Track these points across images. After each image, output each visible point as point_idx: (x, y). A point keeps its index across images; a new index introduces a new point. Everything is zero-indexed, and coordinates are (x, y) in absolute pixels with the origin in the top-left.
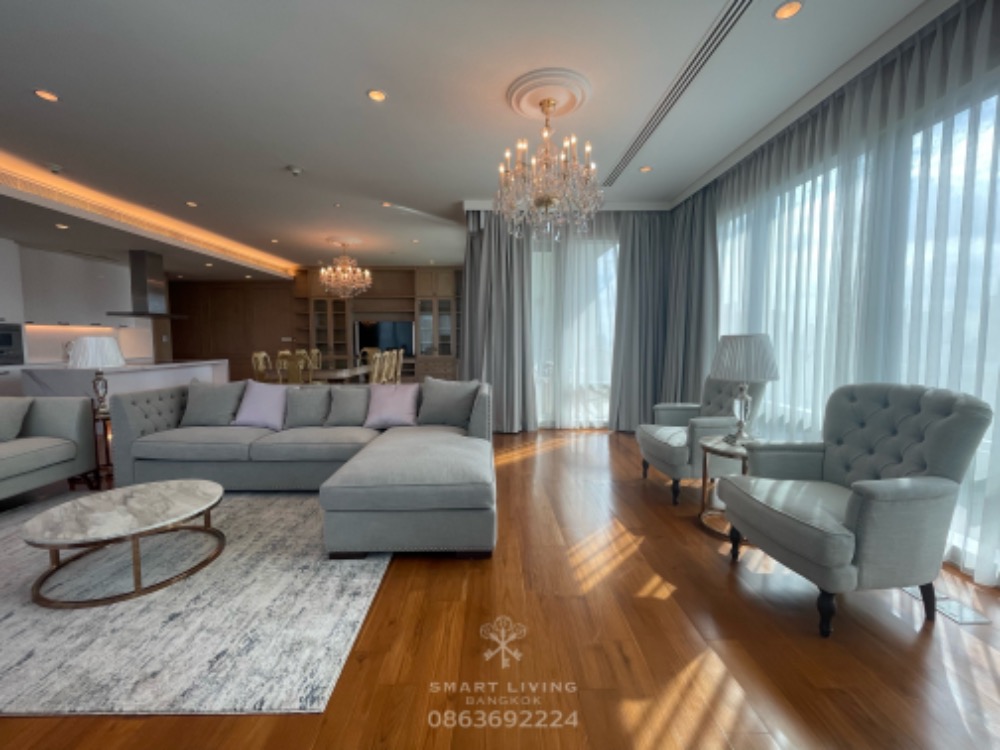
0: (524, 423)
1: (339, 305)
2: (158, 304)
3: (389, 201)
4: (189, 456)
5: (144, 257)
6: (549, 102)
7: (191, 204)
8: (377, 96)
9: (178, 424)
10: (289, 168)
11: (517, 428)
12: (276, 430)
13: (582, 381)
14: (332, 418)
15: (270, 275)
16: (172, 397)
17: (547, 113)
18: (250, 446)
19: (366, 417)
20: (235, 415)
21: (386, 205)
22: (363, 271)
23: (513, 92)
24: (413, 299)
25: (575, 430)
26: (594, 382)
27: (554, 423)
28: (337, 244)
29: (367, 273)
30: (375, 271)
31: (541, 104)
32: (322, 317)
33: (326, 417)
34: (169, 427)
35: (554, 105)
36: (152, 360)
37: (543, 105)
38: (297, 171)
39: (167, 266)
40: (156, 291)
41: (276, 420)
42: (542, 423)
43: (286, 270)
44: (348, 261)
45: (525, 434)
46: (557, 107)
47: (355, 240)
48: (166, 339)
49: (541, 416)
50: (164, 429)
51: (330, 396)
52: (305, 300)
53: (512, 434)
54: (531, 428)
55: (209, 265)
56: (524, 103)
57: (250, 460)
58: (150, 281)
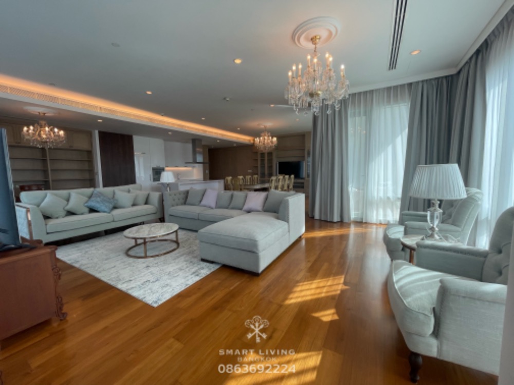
0: (342, 216)
1: (263, 154)
2: (200, 158)
3: (272, 103)
4: (182, 216)
5: (196, 141)
6: (316, 37)
7: (203, 119)
8: (238, 61)
9: (185, 203)
10: (225, 99)
11: (336, 218)
12: (212, 208)
13: (381, 194)
14: (231, 206)
15: (241, 143)
16: (184, 194)
17: (315, 44)
18: (199, 214)
19: (243, 206)
20: (201, 201)
21: (272, 106)
22: (272, 138)
23: (295, 36)
24: (304, 149)
25: (376, 224)
26: (390, 194)
27: (362, 219)
28: (262, 127)
29: (275, 139)
30: (279, 138)
31: (312, 39)
32: (263, 160)
33: (229, 205)
34: (182, 204)
35: (320, 38)
36: (202, 180)
37: (313, 40)
38: (228, 99)
39: (203, 143)
40: (200, 153)
41: (213, 204)
42: (355, 218)
43: (250, 140)
44: (266, 134)
45: (342, 223)
46: (321, 40)
47: (269, 124)
48: (207, 172)
49: (353, 214)
50: (180, 205)
51: (232, 196)
52: (256, 153)
53: (332, 222)
54: (346, 220)
55: (218, 141)
56: (302, 39)
57: (198, 219)
58: (198, 149)
